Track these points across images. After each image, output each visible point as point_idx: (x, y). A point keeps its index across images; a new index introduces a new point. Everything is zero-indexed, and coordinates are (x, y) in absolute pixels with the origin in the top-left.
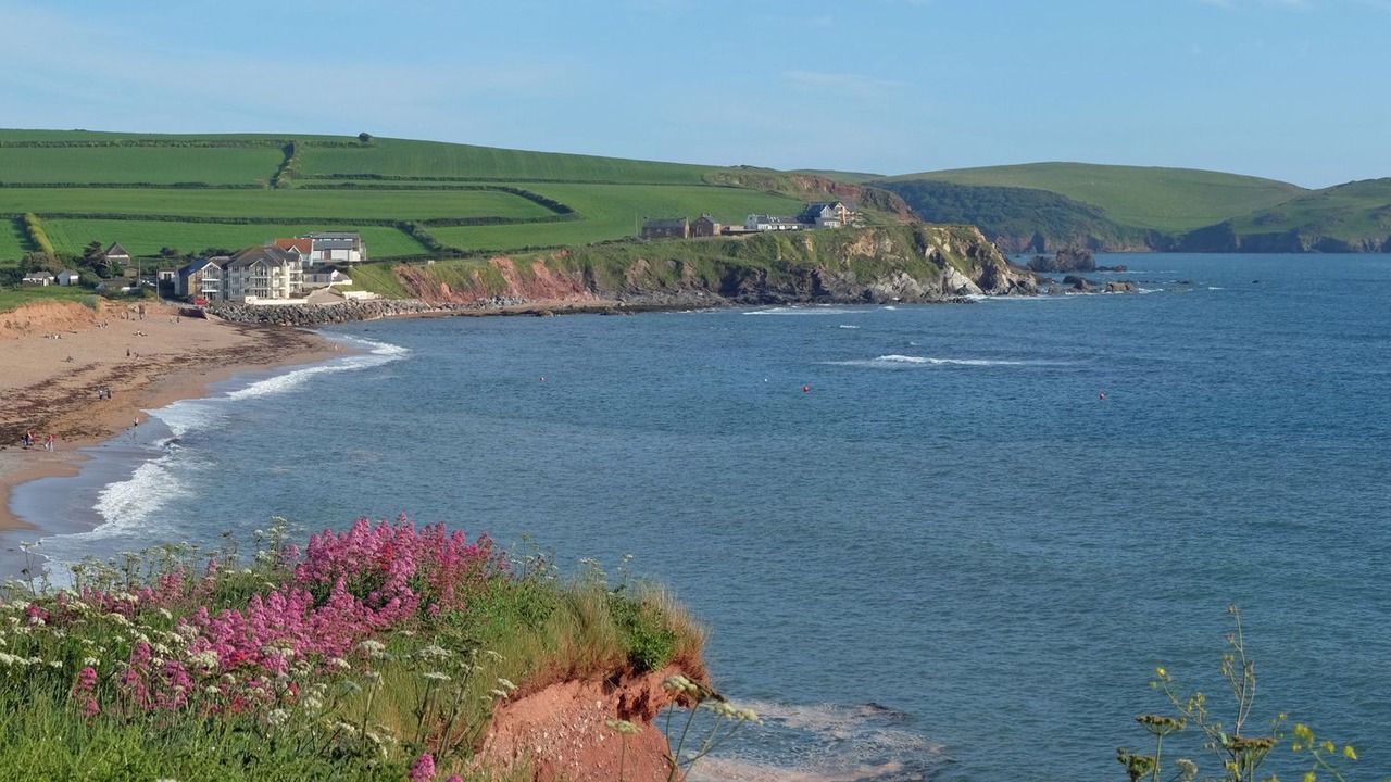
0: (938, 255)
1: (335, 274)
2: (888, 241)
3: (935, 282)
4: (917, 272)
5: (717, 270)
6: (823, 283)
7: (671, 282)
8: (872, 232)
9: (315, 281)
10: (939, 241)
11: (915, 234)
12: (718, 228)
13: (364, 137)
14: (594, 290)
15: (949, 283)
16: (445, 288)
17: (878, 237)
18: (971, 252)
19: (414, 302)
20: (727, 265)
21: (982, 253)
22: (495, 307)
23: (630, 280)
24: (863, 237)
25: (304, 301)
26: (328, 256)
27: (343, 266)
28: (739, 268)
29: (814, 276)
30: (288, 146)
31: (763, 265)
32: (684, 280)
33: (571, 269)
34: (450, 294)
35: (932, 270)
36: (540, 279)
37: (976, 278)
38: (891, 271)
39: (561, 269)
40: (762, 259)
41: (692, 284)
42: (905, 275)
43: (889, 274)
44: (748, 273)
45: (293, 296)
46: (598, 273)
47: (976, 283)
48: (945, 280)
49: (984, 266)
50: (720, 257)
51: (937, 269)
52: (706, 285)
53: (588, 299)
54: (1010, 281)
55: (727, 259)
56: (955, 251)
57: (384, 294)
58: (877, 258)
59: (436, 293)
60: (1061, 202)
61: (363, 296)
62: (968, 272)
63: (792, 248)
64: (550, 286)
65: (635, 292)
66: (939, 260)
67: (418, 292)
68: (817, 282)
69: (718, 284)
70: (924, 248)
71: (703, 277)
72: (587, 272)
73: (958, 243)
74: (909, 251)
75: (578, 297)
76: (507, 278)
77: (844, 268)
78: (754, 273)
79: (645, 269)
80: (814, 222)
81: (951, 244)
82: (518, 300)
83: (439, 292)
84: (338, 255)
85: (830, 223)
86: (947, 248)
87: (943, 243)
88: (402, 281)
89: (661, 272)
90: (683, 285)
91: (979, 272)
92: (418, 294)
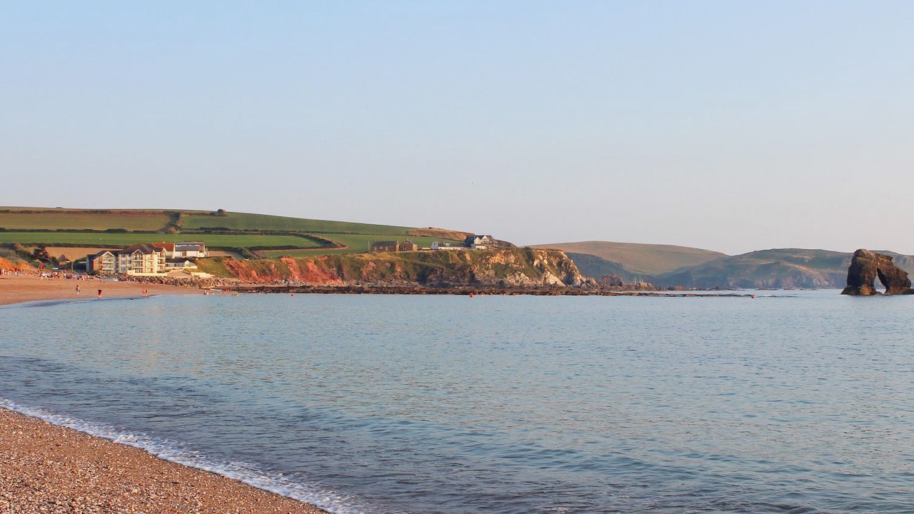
0: (541, 265)
1: (187, 262)
2: (512, 257)
3: (540, 280)
4: (529, 274)
5: (415, 269)
6: (476, 276)
7: (388, 274)
8: (503, 252)
9: (175, 266)
10: (541, 258)
11: (527, 253)
12: (415, 247)
13: (220, 211)
14: (343, 279)
15: (547, 282)
16: (254, 273)
17: (506, 254)
18: (559, 264)
19: (234, 280)
20: (421, 266)
21: (566, 264)
22: (283, 284)
23: (364, 274)
24: (498, 254)
25: (166, 274)
26: (185, 254)
27: (193, 260)
28: (427, 267)
29: (471, 272)
30: (175, 215)
31: (441, 266)
32: (396, 274)
33: (330, 266)
34: (257, 277)
35: (538, 273)
36: (312, 271)
37: (562, 279)
38: (513, 272)
39: (325, 267)
40: (441, 263)
41: (400, 276)
42: (522, 275)
43: (514, 274)
44: (433, 270)
45: (158, 272)
46: (345, 269)
47: (562, 281)
48: (545, 279)
49: (567, 272)
50: (417, 262)
51: (540, 273)
52: (408, 277)
53: (339, 283)
54: (581, 280)
55: (420, 263)
56: (550, 264)
57: (217, 275)
58: (507, 265)
59: (248, 276)
60: (599, 260)
61: (203, 275)
62: (558, 275)
63: (458, 258)
64: (318, 275)
65: (367, 280)
66: (541, 269)
67: (238, 274)
68: (473, 276)
69: (415, 277)
70: (533, 261)
71: (407, 273)
72: (340, 269)
73: (552, 259)
74: (524, 263)
75: (333, 282)
76: (291, 269)
77: (487, 269)
78: (437, 270)
79: (373, 267)
80: (471, 247)
81: (548, 259)
82: (297, 281)
83: (251, 275)
84: (190, 254)
85: (480, 247)
86: (546, 262)
87: (544, 259)
88: (228, 268)
89: (383, 269)
90: (395, 277)
91: (564, 274)
92: (237, 275)
